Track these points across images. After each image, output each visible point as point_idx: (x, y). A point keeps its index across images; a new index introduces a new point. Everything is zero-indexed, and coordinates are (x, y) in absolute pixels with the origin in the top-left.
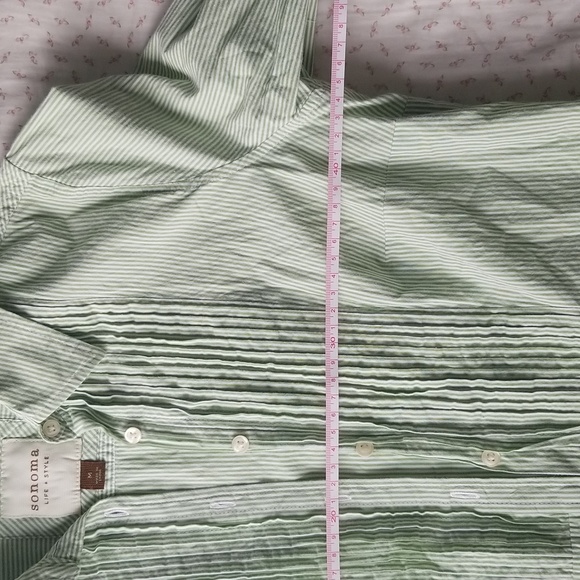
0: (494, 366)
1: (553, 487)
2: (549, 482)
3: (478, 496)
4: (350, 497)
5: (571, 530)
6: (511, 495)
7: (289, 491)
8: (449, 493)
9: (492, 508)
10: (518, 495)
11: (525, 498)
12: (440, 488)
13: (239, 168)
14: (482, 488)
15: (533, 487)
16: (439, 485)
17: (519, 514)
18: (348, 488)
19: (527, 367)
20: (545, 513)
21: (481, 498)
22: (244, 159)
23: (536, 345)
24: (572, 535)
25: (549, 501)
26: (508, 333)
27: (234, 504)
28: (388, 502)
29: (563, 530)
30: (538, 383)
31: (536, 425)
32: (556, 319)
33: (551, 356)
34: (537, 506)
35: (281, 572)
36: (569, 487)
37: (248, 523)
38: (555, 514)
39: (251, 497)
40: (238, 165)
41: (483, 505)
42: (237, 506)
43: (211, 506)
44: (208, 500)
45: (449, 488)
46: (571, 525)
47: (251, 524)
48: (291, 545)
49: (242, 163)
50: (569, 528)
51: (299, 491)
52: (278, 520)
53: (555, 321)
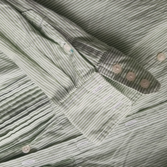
0: (9, 113)
1: (64, 146)
2: (62, 145)
3: (34, 161)
5: (76, 161)
6: (48, 156)
8: (21, 164)
9: (41, 164)
10: (51, 155)
11: (54, 155)
12: (17, 163)
14: (35, 157)
15: (56, 149)
16: (16, 162)
17: (53, 162)
19: (21, 106)
20: (64, 158)
21: (36, 161)
23: (21, 95)
24: (77, 163)
25: (64, 153)
26: (8, 96)
29: (73, 162)
30: (29, 109)
31: (37, 126)
32: (22, 80)
33: (29, 96)
34: (59, 156)
36: (70, 144)
38: (68, 157)
41: (37, 164)
45: (21, 162)
46: (75, 159)
50: (74, 161)
53: (23, 82)
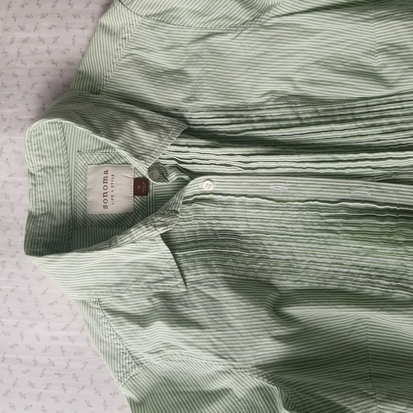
4: (370, 193)
7: (327, 185)
13: (268, 18)
18: (370, 188)
22: (271, 11)
27: (287, 188)
28: (396, 200)
35: (313, 236)
37: (294, 201)
39: (299, 185)
40: (268, 16)
42: (289, 190)
43: (271, 187)
44: (269, 184)
47: (296, 203)
48: (322, 219)
49: (270, 15)
51: (333, 185)
52: (316, 202)
